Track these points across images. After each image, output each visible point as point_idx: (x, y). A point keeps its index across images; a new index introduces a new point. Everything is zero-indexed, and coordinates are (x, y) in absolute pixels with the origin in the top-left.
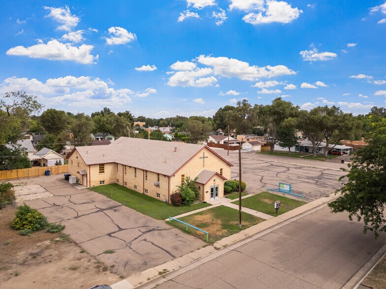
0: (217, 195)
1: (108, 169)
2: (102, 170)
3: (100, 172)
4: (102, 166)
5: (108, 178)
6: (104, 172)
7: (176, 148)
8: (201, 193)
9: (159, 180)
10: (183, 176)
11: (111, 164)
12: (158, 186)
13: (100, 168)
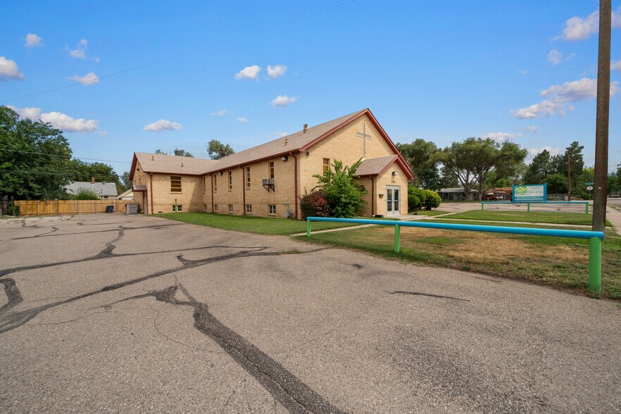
0: (396, 209)
1: (188, 187)
2: (176, 186)
3: (172, 190)
4: (176, 180)
5: (188, 202)
6: (180, 190)
7: (306, 126)
8: (368, 200)
9: (272, 176)
10: (326, 160)
11: (193, 179)
12: (270, 187)
13: (172, 182)
